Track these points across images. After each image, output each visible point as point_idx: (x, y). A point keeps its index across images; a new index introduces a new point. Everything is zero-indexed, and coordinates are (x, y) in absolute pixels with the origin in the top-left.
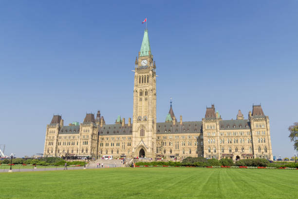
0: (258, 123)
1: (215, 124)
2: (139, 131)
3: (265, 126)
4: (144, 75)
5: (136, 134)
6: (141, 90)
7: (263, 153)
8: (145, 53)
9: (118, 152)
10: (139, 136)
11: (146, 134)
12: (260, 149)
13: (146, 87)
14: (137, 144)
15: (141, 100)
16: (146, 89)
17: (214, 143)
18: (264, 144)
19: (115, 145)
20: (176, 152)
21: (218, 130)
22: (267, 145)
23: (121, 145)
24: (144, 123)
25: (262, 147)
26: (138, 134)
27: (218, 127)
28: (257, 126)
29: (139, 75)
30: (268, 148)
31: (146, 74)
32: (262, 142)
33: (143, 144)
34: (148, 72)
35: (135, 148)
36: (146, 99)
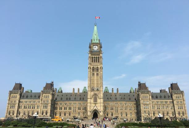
0: (177, 95)
1: (148, 95)
2: (93, 99)
3: (182, 97)
4: (95, 56)
5: (90, 101)
6: (93, 67)
7: (182, 116)
8: (96, 41)
9: (70, 114)
10: (93, 102)
11: (99, 101)
12: (179, 114)
13: (98, 65)
14: (92, 108)
15: (93, 74)
16: (97, 67)
17: (148, 109)
18: (182, 110)
19: (68, 109)
20: (116, 115)
21: (151, 99)
22: (184, 110)
23: (72, 109)
24: (96, 92)
25: (181, 113)
26: (92, 101)
27: (151, 97)
28: (176, 98)
29: (92, 56)
30: (185, 113)
31: (97, 56)
32: (180, 109)
33: (96, 109)
34: (99, 55)
35: (90, 112)
36: (97, 74)
